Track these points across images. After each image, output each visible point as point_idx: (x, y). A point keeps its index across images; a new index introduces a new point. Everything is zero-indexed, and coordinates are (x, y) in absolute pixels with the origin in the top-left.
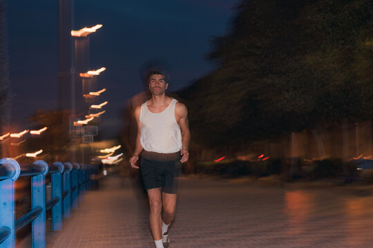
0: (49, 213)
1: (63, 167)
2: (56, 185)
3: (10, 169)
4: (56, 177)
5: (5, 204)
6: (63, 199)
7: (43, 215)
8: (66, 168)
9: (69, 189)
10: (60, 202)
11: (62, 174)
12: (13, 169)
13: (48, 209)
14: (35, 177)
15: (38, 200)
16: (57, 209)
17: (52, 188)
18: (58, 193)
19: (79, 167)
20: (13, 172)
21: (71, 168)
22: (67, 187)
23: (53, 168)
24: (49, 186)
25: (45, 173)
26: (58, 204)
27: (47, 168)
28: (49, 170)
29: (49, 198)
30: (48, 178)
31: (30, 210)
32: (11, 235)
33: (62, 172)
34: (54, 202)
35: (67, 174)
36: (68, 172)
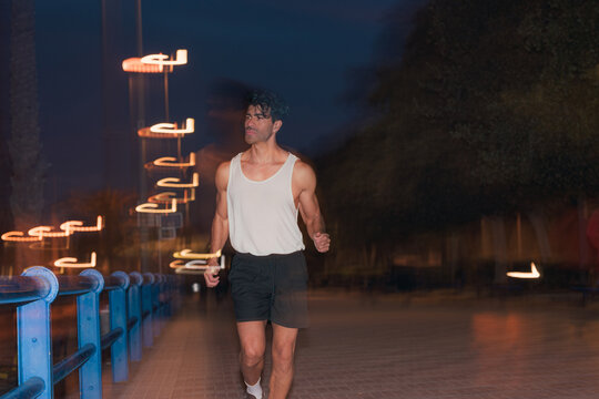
0: (107, 355)
1: (128, 280)
2: (118, 309)
3: (41, 284)
4: (116, 296)
5: (35, 341)
6: (128, 332)
7: (96, 356)
8: (133, 281)
9: (138, 315)
10: (124, 335)
11: (127, 291)
12: (46, 284)
13: (105, 347)
14: (83, 298)
15: (89, 334)
16: (119, 346)
17: (110, 314)
18: (120, 321)
19: (153, 280)
20: (47, 289)
21: (141, 281)
22: (135, 312)
23: (112, 283)
24: (106, 311)
25: (99, 290)
26: (122, 340)
27: (102, 282)
28: (105, 285)
29: (106, 330)
30: (104, 298)
31: (77, 350)
32: (46, 391)
33: (125, 287)
34: (114, 336)
35: (133, 291)
36: (136, 288)
